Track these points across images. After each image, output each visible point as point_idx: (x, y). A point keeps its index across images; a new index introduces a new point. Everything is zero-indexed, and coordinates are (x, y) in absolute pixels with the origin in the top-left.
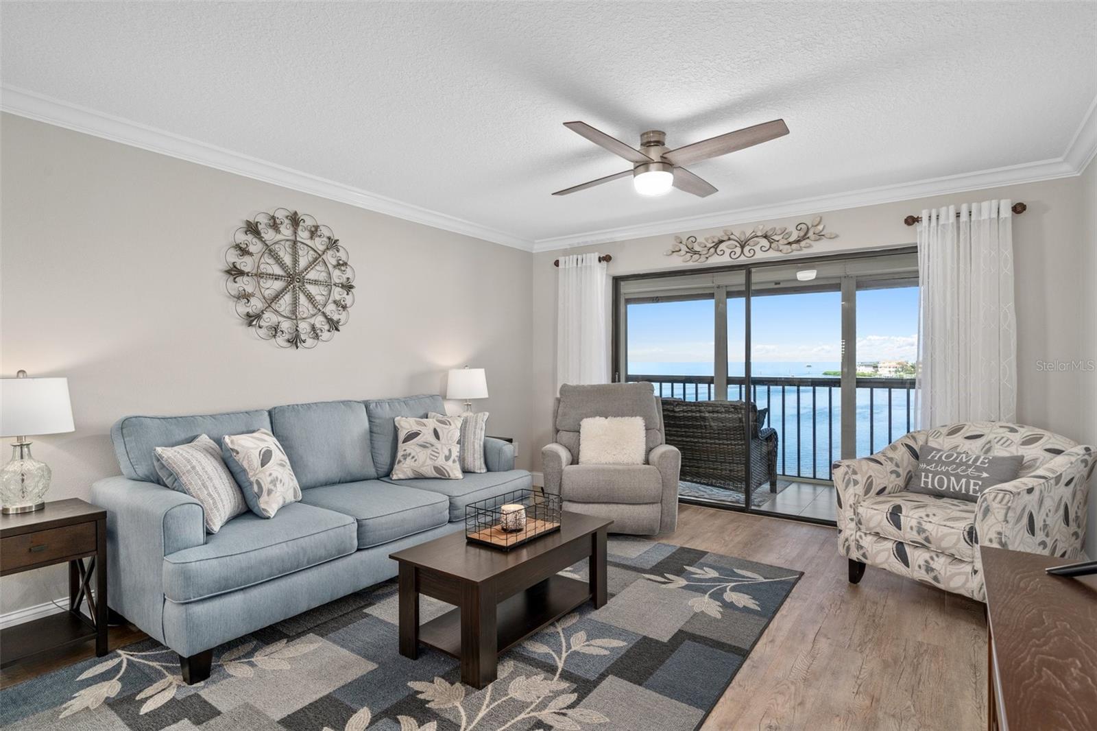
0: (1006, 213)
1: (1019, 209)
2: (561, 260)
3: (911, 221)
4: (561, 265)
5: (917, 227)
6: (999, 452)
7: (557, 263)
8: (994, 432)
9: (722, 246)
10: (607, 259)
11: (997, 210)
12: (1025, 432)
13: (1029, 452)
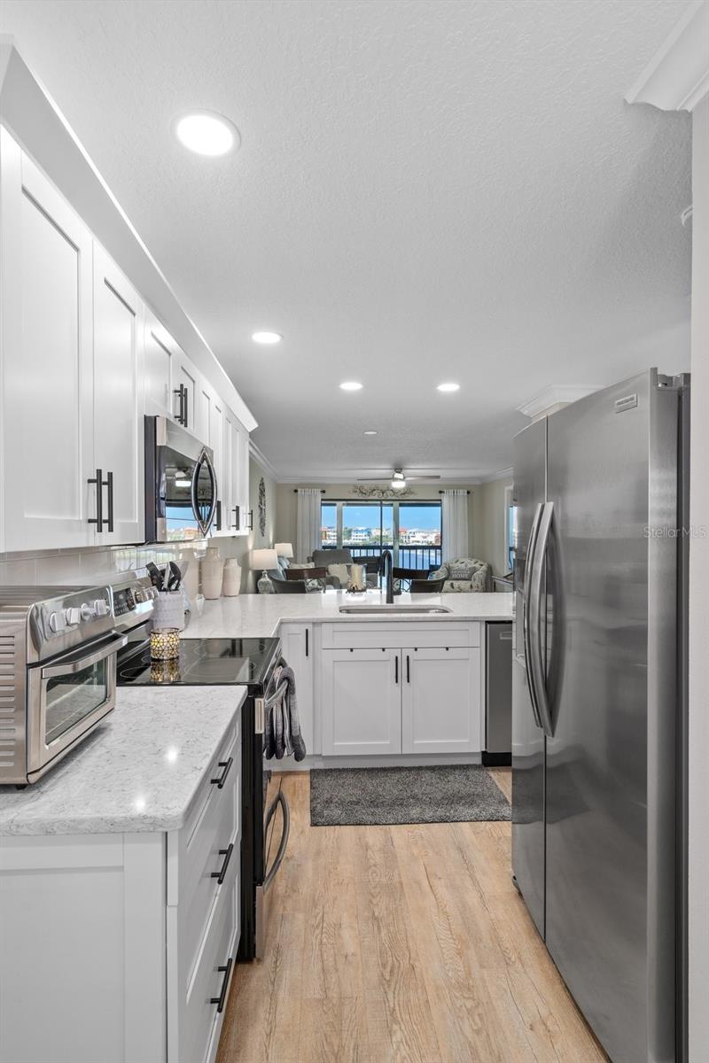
0: (466, 494)
1: (468, 492)
2: (299, 490)
3: (441, 492)
4: (299, 492)
5: (442, 494)
6: (469, 566)
7: (296, 491)
8: (467, 561)
9: (375, 492)
10: (324, 492)
11: (462, 493)
12: (474, 560)
13: (477, 565)
